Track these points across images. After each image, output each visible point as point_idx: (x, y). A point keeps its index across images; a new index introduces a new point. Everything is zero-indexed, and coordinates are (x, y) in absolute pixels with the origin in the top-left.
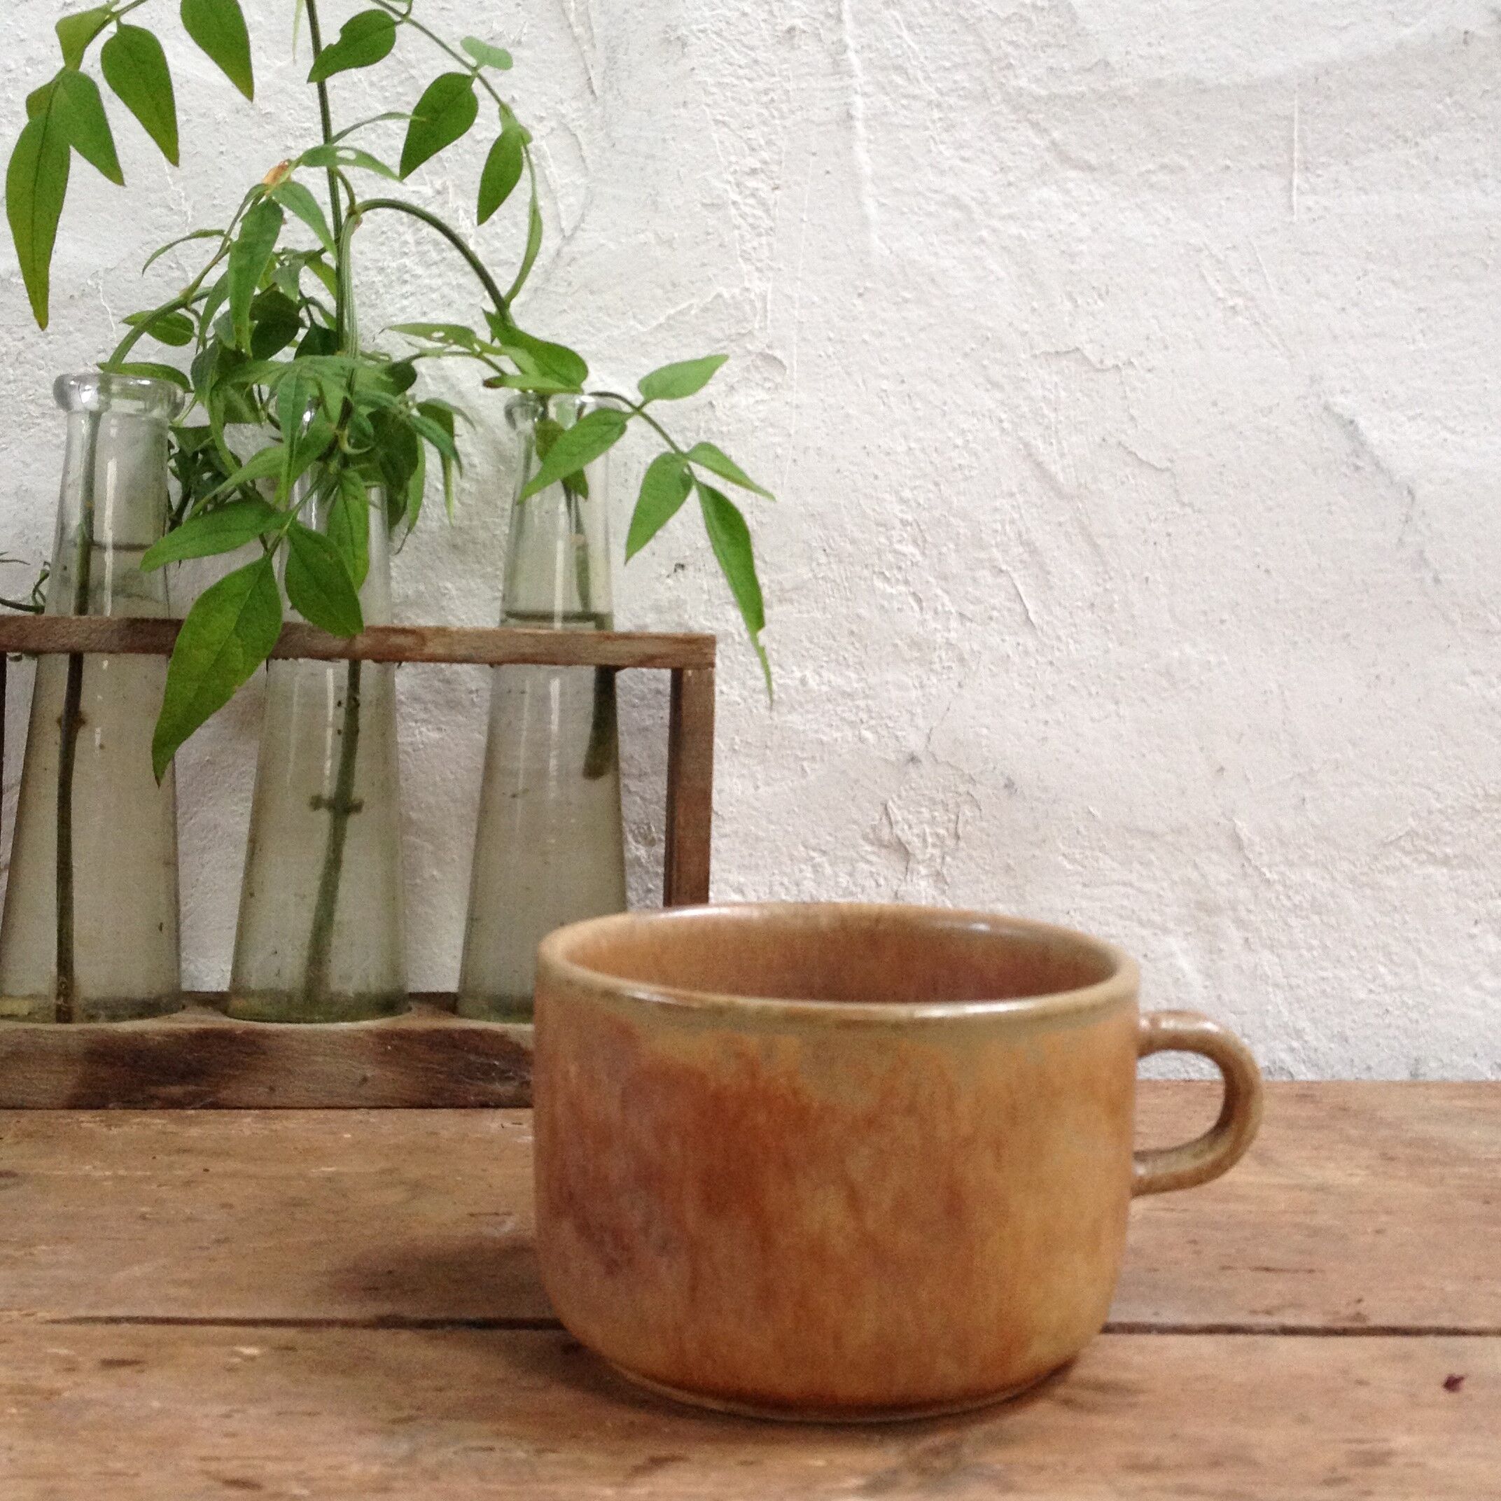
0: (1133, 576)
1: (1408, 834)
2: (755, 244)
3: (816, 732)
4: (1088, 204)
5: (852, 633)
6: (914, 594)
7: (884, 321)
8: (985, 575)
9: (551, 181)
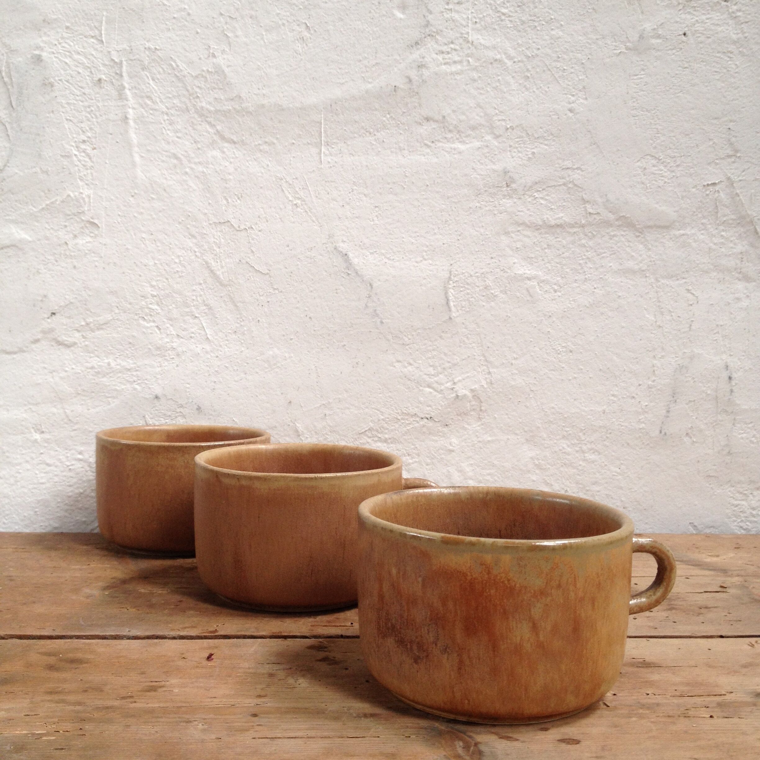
0: (253, 319)
1: (369, 429)
2: (85, 173)
3: (114, 385)
4: (233, 158)
5: (130, 343)
6: (157, 327)
7: (143, 208)
8: (189, 319)
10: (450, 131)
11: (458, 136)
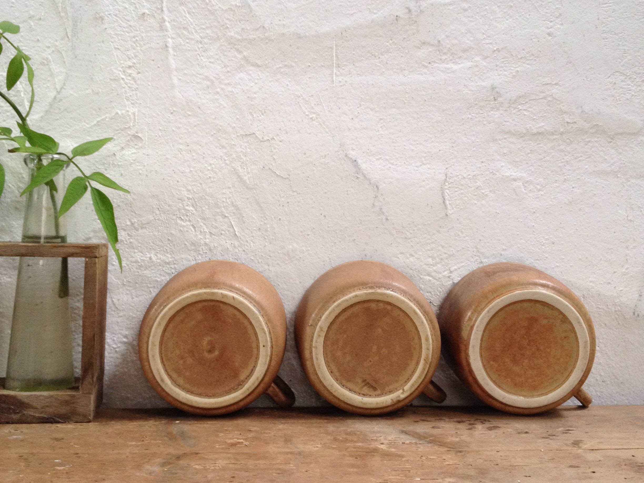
0: (275, 218)
2: (131, 94)
3: (156, 277)
4: (258, 79)
5: (169, 240)
6: (193, 225)
7: (180, 123)
8: (220, 218)
9: (52, 70)
10: (445, 54)
11: (451, 58)
